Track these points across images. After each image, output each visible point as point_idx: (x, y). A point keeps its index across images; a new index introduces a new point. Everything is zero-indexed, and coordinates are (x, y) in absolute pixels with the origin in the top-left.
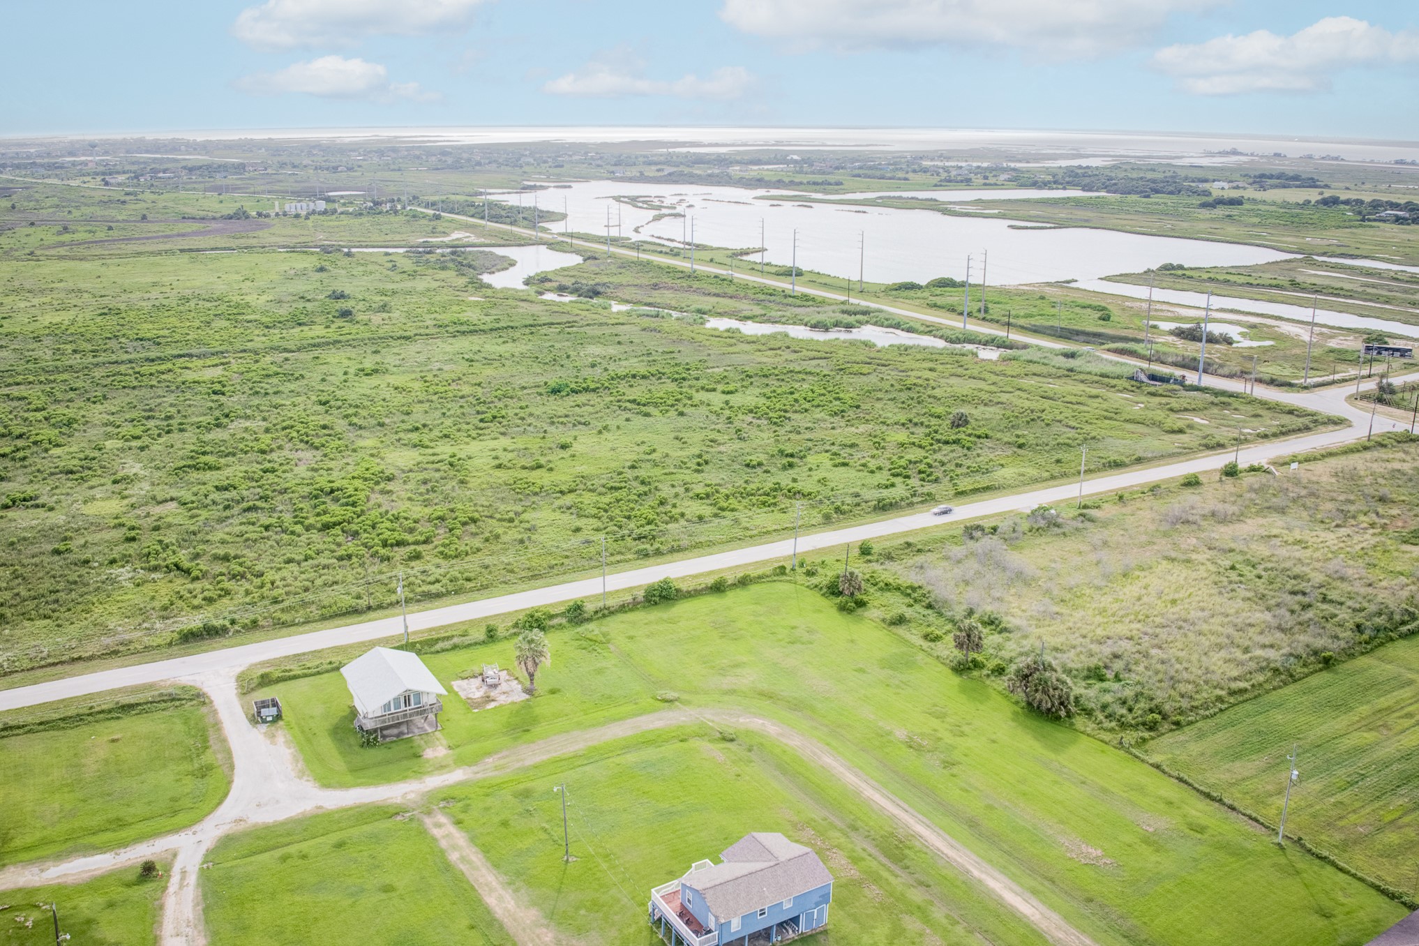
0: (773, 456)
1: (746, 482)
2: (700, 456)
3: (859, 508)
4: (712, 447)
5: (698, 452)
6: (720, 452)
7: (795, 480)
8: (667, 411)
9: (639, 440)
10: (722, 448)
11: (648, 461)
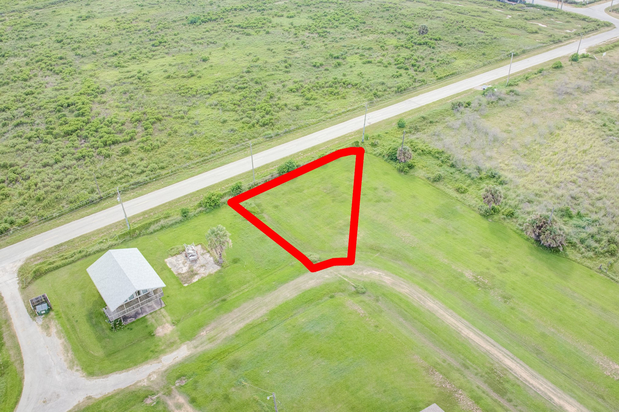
0: (327, 59)
1: (317, 78)
2: (285, 62)
3: (387, 93)
4: (290, 54)
5: (284, 59)
6: (296, 58)
7: (344, 75)
8: (259, 31)
9: (247, 52)
10: (297, 55)
11: (256, 66)
